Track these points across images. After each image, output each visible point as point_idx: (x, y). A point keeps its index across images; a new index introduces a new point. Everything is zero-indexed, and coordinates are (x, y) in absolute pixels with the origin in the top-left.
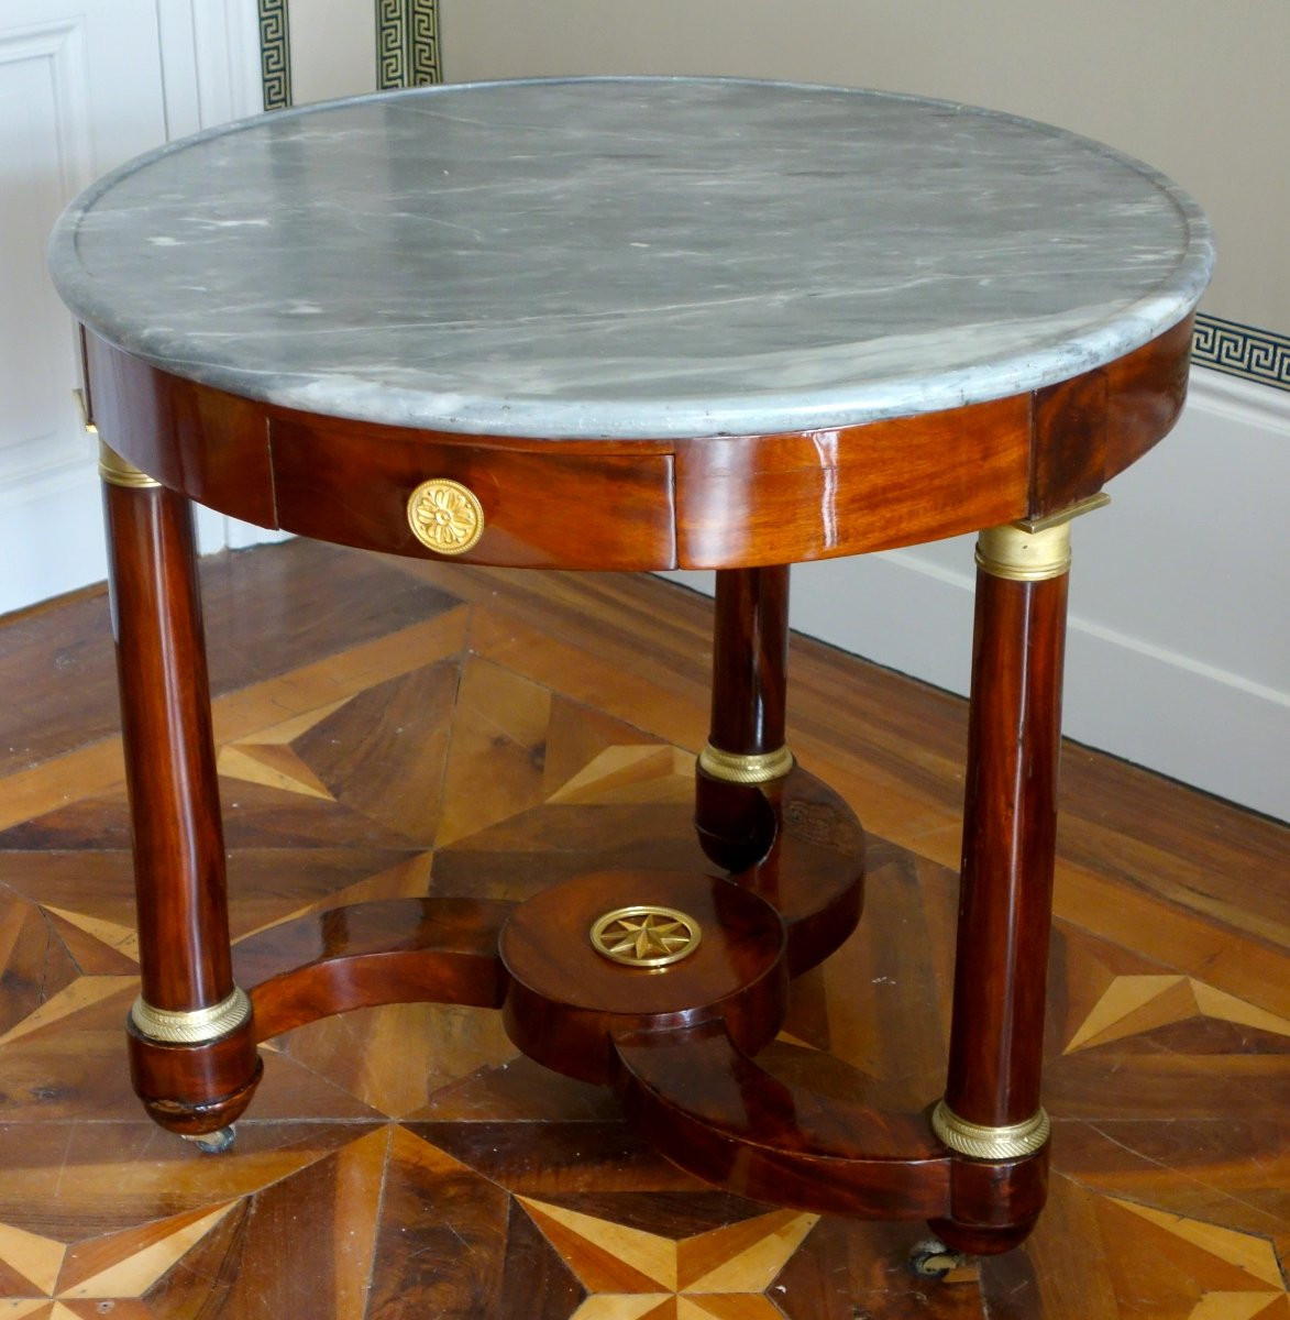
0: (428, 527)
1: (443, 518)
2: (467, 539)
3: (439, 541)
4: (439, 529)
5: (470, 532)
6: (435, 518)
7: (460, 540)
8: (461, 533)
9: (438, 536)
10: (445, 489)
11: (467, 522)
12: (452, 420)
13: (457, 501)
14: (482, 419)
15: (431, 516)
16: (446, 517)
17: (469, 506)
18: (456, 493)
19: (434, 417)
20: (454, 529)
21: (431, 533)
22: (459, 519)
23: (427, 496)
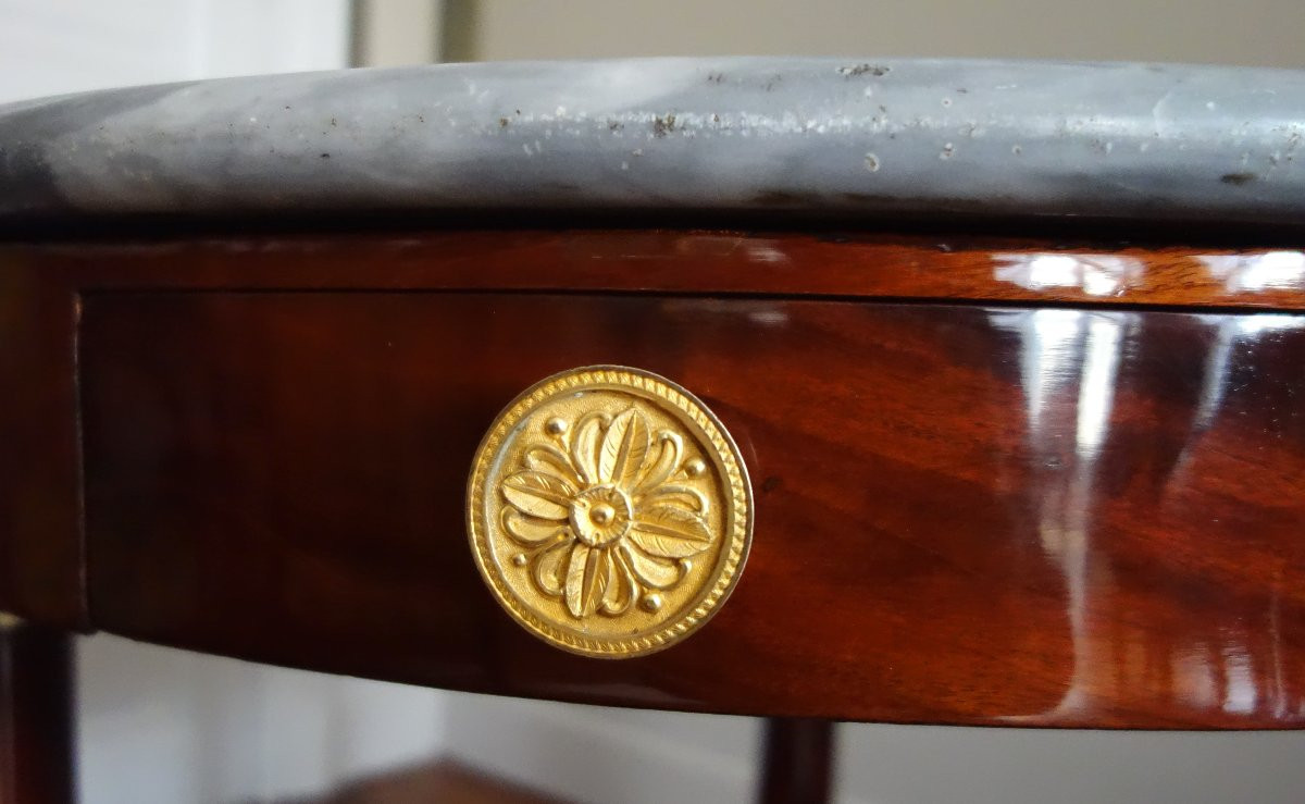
0: (535, 552)
1: (597, 518)
2: (680, 597)
3: (577, 609)
4: (579, 559)
5: (695, 568)
6: (568, 521)
7: (657, 599)
8: (663, 575)
9: (575, 588)
10: (609, 406)
11: (689, 530)
12: (659, 127)
13: (652, 456)
14: (779, 117)
15: (553, 511)
16: (610, 512)
17: (700, 466)
18: (653, 421)
19: (590, 123)
20: (636, 557)
21: (549, 581)
22: (658, 523)
23: (542, 439)
